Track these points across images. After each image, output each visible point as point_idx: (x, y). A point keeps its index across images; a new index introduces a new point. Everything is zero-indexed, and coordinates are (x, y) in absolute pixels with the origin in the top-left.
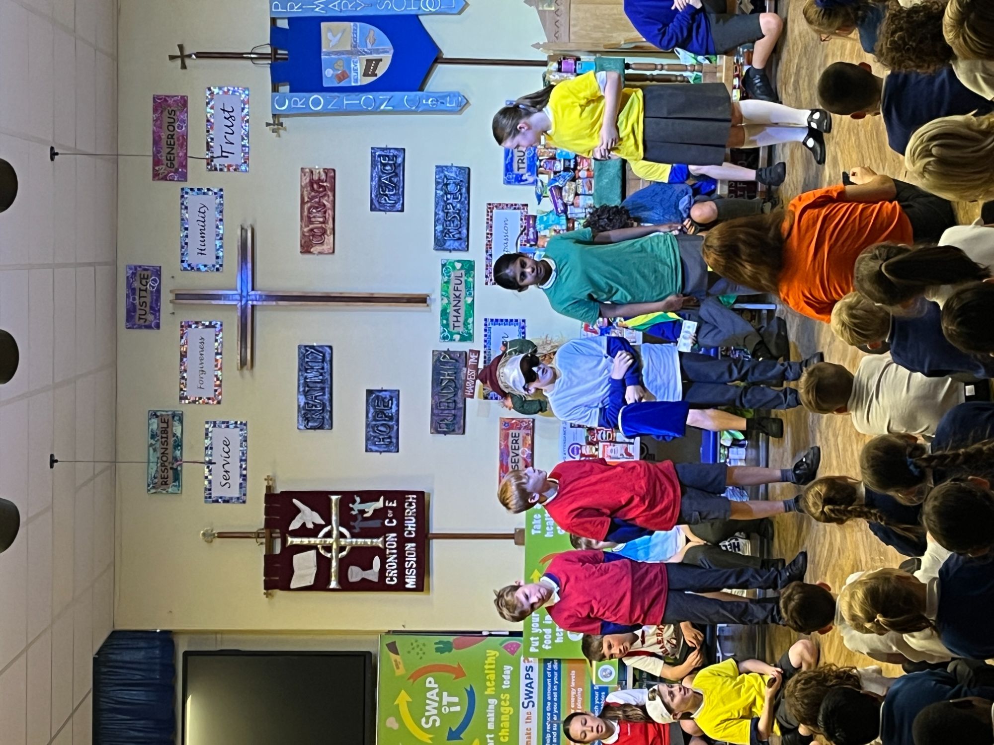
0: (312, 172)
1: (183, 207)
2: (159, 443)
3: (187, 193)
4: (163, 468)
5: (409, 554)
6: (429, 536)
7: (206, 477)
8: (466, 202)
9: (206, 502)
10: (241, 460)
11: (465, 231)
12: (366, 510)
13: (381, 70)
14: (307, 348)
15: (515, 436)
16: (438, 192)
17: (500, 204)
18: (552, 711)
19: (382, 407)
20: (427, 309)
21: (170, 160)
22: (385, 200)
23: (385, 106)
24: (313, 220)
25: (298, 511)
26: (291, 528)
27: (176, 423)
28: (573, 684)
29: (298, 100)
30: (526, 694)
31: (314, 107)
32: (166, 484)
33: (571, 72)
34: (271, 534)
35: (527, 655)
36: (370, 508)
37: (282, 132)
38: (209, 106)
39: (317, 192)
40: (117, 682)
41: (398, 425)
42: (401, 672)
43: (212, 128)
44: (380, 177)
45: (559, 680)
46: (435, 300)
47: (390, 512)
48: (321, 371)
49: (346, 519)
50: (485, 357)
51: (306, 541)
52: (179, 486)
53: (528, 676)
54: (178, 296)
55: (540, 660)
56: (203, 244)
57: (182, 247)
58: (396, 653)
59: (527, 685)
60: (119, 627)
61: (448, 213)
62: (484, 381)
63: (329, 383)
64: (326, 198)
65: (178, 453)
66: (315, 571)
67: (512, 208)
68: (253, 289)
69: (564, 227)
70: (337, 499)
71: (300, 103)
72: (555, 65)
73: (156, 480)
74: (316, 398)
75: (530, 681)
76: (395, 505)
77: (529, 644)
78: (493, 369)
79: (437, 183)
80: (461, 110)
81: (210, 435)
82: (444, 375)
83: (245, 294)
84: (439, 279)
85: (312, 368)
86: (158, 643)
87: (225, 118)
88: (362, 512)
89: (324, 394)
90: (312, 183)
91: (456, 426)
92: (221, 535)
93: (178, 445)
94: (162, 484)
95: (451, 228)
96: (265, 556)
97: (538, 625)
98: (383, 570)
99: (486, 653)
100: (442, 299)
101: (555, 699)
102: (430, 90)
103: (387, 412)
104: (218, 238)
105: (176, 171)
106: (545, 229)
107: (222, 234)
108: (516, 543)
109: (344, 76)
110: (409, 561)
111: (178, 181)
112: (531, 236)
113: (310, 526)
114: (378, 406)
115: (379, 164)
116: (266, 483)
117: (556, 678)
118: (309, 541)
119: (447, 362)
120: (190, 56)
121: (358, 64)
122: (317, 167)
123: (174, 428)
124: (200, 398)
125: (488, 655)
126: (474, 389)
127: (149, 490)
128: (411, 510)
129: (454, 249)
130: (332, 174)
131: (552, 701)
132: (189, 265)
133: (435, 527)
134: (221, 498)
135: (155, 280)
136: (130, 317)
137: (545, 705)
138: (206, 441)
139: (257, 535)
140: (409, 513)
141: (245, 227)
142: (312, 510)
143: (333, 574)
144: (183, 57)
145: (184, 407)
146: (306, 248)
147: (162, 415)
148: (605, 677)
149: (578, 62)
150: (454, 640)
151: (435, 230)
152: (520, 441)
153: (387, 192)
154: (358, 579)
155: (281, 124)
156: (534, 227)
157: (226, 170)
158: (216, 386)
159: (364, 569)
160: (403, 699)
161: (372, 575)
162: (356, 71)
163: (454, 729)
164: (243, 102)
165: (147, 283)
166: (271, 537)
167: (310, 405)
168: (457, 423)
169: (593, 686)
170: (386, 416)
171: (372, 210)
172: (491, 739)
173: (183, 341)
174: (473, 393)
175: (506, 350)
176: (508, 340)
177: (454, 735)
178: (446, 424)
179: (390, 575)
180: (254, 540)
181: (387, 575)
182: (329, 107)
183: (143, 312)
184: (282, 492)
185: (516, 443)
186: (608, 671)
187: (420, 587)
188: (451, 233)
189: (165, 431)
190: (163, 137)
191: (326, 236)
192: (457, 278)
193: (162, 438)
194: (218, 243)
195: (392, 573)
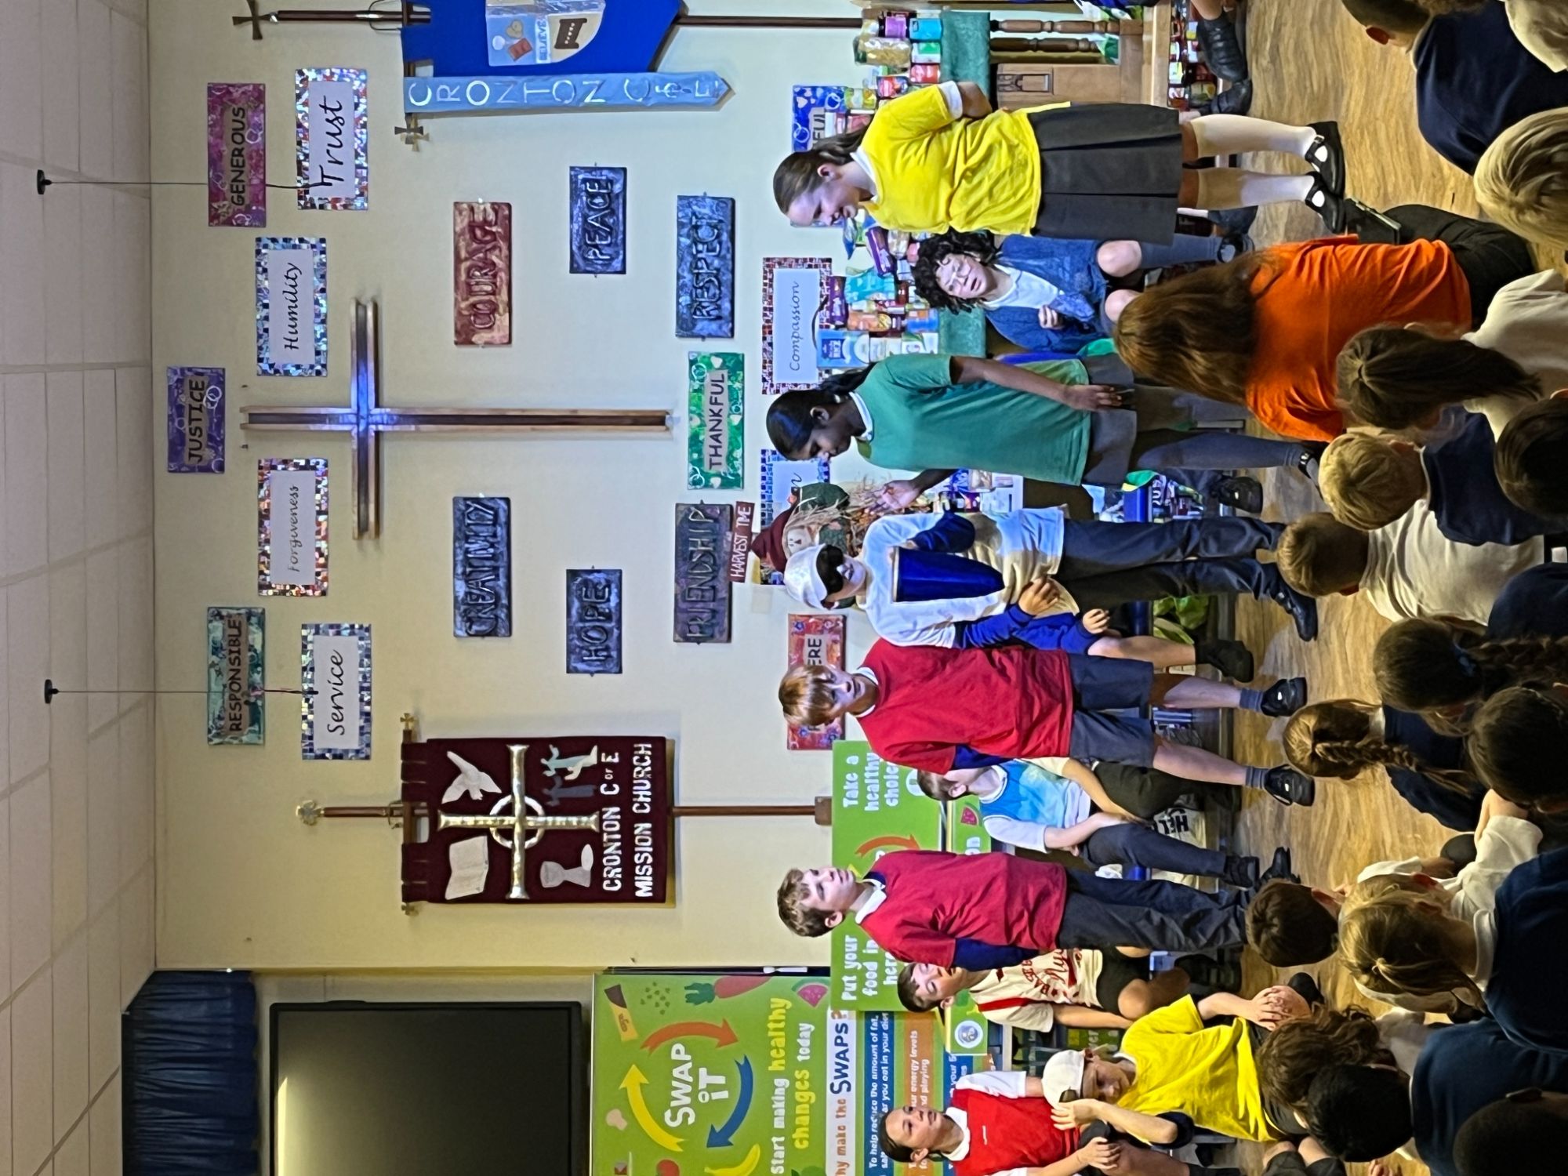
0: (472, 209)
1: (260, 269)
2: (226, 661)
3: (266, 246)
4: (233, 703)
5: (640, 841)
6: (674, 810)
7: (305, 717)
8: (729, 256)
9: (305, 758)
10: (362, 689)
11: (727, 305)
12: (570, 769)
13: (586, 37)
14: (469, 502)
15: (814, 645)
16: (683, 240)
17: (785, 259)
18: (879, 1098)
19: (594, 599)
20: (666, 435)
21: (237, 191)
22: (595, 254)
23: (593, 98)
24: (476, 288)
25: (456, 771)
26: (445, 800)
27: (253, 628)
28: (914, 1053)
29: (447, 88)
30: (837, 1071)
31: (476, 100)
32: (238, 729)
33: (901, 38)
34: (413, 809)
35: (839, 1006)
36: (576, 766)
37: (422, 143)
38: (301, 101)
39: (481, 242)
40: (161, 1055)
41: (619, 628)
42: (630, 1034)
43: (305, 138)
44: (585, 217)
45: (891, 1046)
46: (679, 419)
47: (608, 771)
48: (491, 540)
49: (535, 784)
50: (763, 514)
51: (470, 821)
52: (260, 732)
53: (839, 1041)
54: (254, 418)
55: (859, 1014)
56: (293, 330)
57: (260, 336)
58: (623, 1004)
59: (838, 1056)
60: (163, 966)
61: (698, 274)
62: (761, 555)
63: (505, 559)
64: (497, 252)
65: (257, 677)
66: (486, 872)
67: (806, 265)
68: (377, 405)
69: (892, 296)
70: (520, 753)
71: (450, 94)
72: (873, 26)
73: (222, 723)
74: (483, 586)
75: (842, 1048)
76: (616, 760)
77: (841, 987)
78: (776, 534)
79: (680, 225)
80: (718, 102)
81: (310, 647)
82: (695, 544)
83: (363, 413)
84: (685, 387)
85: (477, 535)
86: (229, 991)
87: (328, 120)
88: (563, 772)
89: (497, 576)
90: (472, 226)
91: (717, 629)
92: (331, 813)
93: (258, 663)
94: (231, 729)
95: (705, 299)
96: (404, 846)
97: (855, 956)
98: (598, 868)
99: (769, 1003)
100: (691, 419)
101: (885, 1078)
102: (666, 70)
103: (603, 607)
104: (319, 320)
105: (248, 211)
106: (860, 298)
107: (326, 315)
108: (818, 822)
109: (523, 48)
110: (641, 853)
111: (250, 226)
112: (837, 312)
113: (477, 796)
114: (586, 596)
115: (583, 194)
116: (402, 726)
117: (885, 1043)
118: (476, 822)
119: (700, 523)
120: (267, 18)
121: (547, 29)
122: (481, 201)
123: (250, 637)
124: (293, 587)
125: (772, 1006)
126: (745, 567)
127: (210, 740)
128: (642, 768)
129: (710, 336)
130: (507, 212)
131: (880, 1081)
132: (271, 366)
133: (685, 796)
134: (329, 751)
135: (215, 392)
136: (174, 454)
137: (868, 1088)
138: (304, 657)
139: (390, 812)
140: (639, 772)
141: (363, 301)
142: (481, 769)
143: (516, 876)
144: (257, 19)
145: (266, 601)
146: (464, 337)
147: (229, 616)
148: (966, 1040)
149: (912, 20)
150: (718, 982)
151: (678, 304)
152: (823, 654)
153: (598, 242)
154: (555, 883)
155: (421, 130)
156: (842, 297)
157: (329, 207)
158: (319, 566)
159: (567, 866)
160: (633, 1081)
161: (580, 876)
162: (543, 39)
163: (718, 1129)
164: (356, 93)
165: (202, 396)
166: (412, 814)
167: (474, 597)
168: (718, 624)
169: (946, 1055)
170: (600, 614)
171: (573, 270)
172: (779, 1144)
173: (262, 493)
174: (744, 574)
175: (798, 501)
176: (801, 485)
177: (719, 1138)
178: (700, 626)
179: (611, 875)
180: (385, 820)
181: (605, 875)
182: (500, 100)
183: (198, 445)
184: (429, 741)
185: (816, 656)
186: (972, 1030)
187: (659, 895)
188: (704, 307)
189: (235, 641)
190: (225, 153)
191: (497, 315)
192: (715, 383)
193: (231, 652)
194: (320, 329)
195: (613, 872)
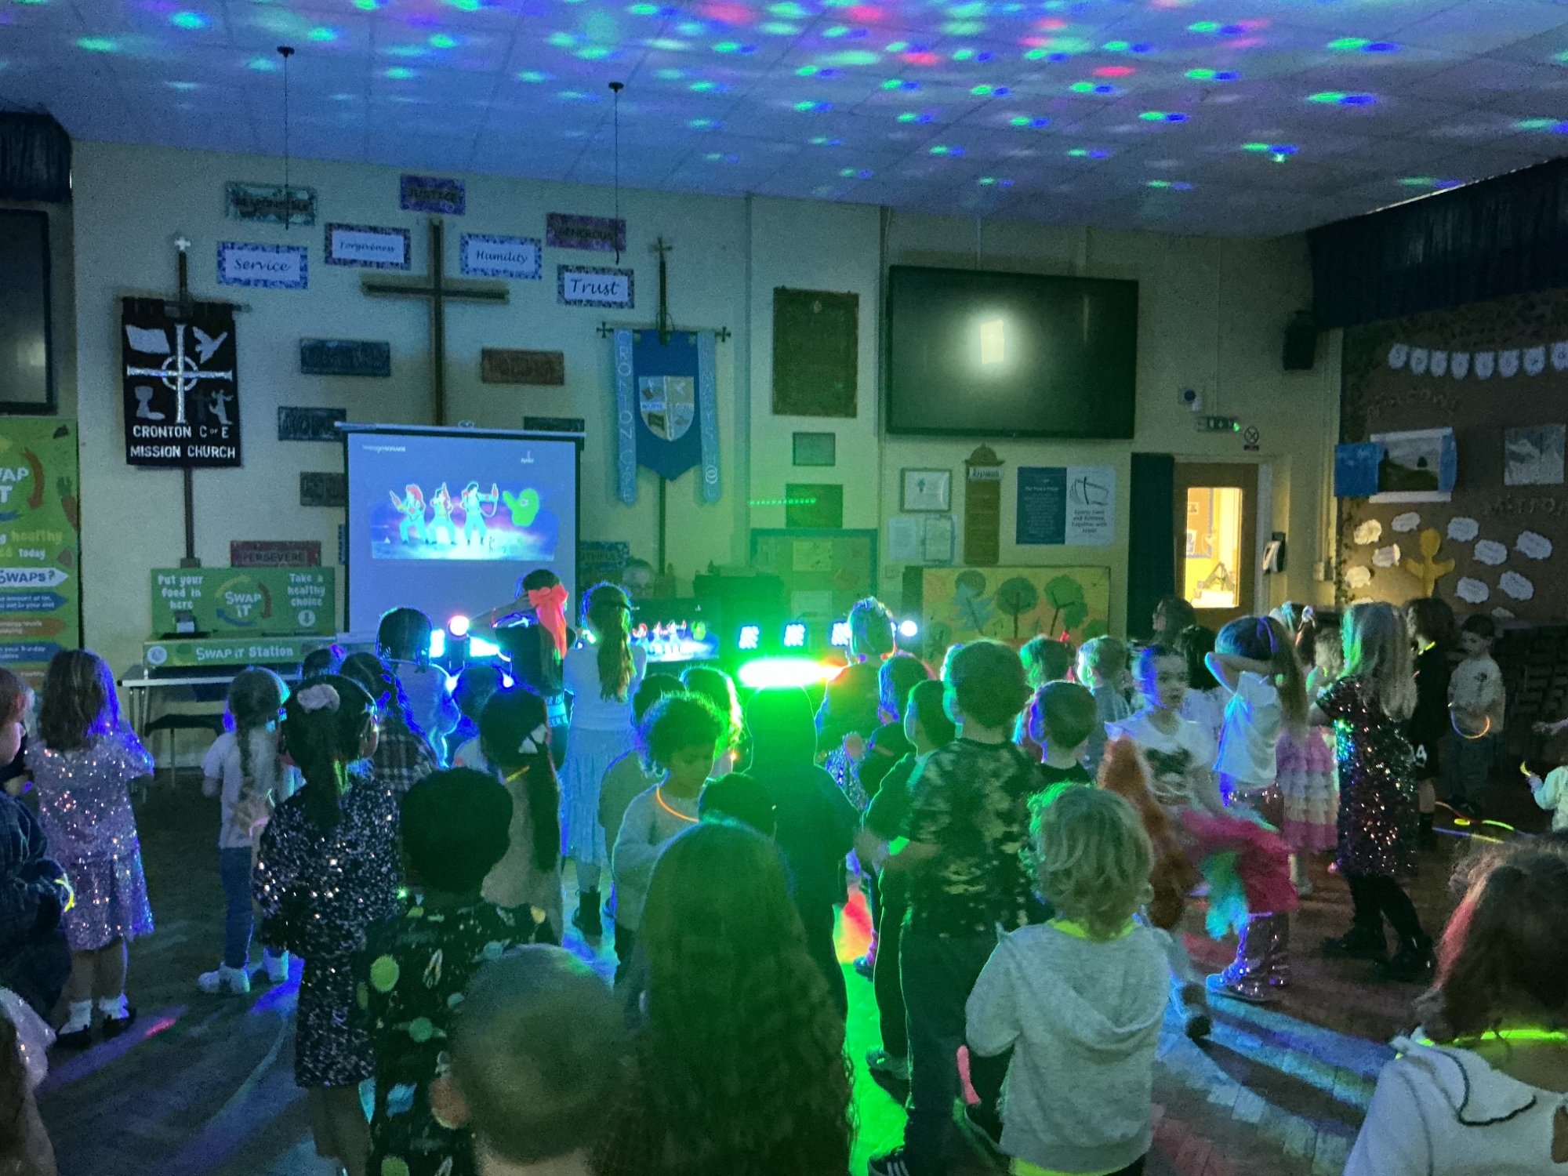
0: (561, 363)
1: (524, 240)
2: (282, 199)
3: (536, 245)
4: (255, 202)
5: (168, 450)
6: (189, 470)
7: (246, 245)
9: (220, 243)
10: (266, 281)
12: (217, 407)
14: (387, 352)
21: (567, 231)
23: (622, 433)
24: (515, 363)
25: (214, 337)
26: (195, 329)
27: (304, 218)
28: (27, 624)
29: (627, 352)
30: (12, 574)
31: (620, 367)
32: (238, 203)
34: (186, 307)
36: (220, 411)
39: (542, 368)
43: (596, 272)
45: (30, 609)
47: (216, 430)
48: (364, 365)
49: (206, 386)
51: (180, 343)
52: (235, 217)
53: (33, 576)
54: (436, 229)
56: (488, 256)
57: (484, 237)
58: (56, 435)
59: (23, 575)
60: (74, 146)
63: (352, 373)
64: (536, 376)
65: (272, 218)
66: (145, 350)
70: (227, 377)
71: (622, 353)
73: (241, 194)
74: (335, 359)
75: (28, 578)
76: (224, 436)
81: (292, 251)
85: (367, 356)
86: (56, 183)
87: (606, 284)
88: (215, 403)
90: (551, 362)
91: (309, 497)
92: (182, 257)
93: (281, 219)
94: (237, 199)
96: (161, 300)
98: (149, 422)
99: (58, 531)
101: (8, 606)
102: (638, 472)
103: (322, 430)
104: (494, 271)
105: (556, 236)
107: (497, 276)
108: (183, 559)
110: (160, 450)
111: (548, 237)
113: (198, 349)
116: (243, 304)
117: (34, 605)
118: (180, 347)
120: (662, 256)
122: (565, 369)
123: (298, 215)
124: (331, 244)
125: (56, 533)
127: (230, 185)
128: (218, 452)
130: (559, 383)
132: (467, 242)
133: (200, 476)
134: (224, 259)
135: (451, 208)
136: (413, 180)
138: (286, 247)
139: (183, 293)
140: (215, 450)
142: (216, 351)
143: (142, 371)
144: (661, 250)
145: (321, 227)
146: (487, 354)
147: (311, 204)
154: (138, 395)
157: (559, 282)
158: (344, 260)
159: (150, 403)
161: (144, 411)
165: (448, 200)
166: (183, 306)
167: (327, 352)
170: (316, 428)
173: (389, 230)
178: (311, 488)
179: (144, 431)
180: (178, 289)
181: (144, 427)
182: (620, 382)
183: (418, 195)
184: (234, 321)
185: (295, 558)
187: (132, 460)
189: (296, 206)
190: (588, 226)
191: (500, 374)
193: (288, 202)
194: (489, 272)
195: (146, 431)
